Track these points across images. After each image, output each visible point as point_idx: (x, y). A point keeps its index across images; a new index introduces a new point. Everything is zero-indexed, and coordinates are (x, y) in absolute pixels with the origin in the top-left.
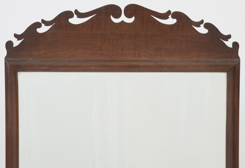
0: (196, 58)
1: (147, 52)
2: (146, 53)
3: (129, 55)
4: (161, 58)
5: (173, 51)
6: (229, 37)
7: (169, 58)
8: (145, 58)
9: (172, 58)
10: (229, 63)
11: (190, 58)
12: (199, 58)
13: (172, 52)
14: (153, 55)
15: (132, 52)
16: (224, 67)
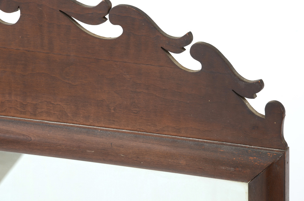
0: (172, 134)
1: (53, 104)
2: (51, 105)
3: (11, 108)
4: (87, 124)
5: (114, 109)
6: (259, 85)
7: (107, 126)
8: (48, 118)
9: (113, 126)
10: (251, 158)
11: (158, 131)
12: (180, 135)
13: (113, 111)
14: (69, 114)
15: (17, 101)
16: (237, 169)
